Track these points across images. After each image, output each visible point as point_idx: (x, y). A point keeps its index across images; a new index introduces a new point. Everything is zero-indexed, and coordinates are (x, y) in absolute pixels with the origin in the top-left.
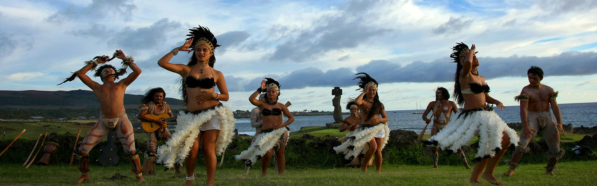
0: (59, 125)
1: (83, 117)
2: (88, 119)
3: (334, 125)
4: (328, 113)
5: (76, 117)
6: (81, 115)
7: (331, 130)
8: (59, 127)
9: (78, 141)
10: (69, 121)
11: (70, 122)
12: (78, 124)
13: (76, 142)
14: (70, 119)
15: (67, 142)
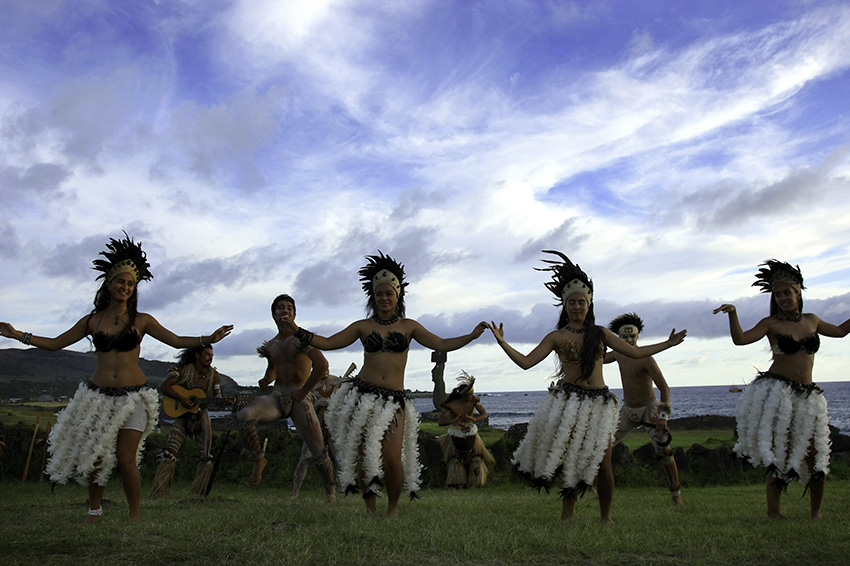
0: (9, 411)
1: (48, 397)
2: (56, 400)
3: (434, 415)
4: (425, 395)
5: (39, 396)
6: (45, 393)
7: (429, 424)
8: (10, 414)
9: (37, 438)
10: (25, 404)
11: (28, 406)
12: (41, 409)
13: (33, 439)
14: (27, 400)
15: (18, 440)
